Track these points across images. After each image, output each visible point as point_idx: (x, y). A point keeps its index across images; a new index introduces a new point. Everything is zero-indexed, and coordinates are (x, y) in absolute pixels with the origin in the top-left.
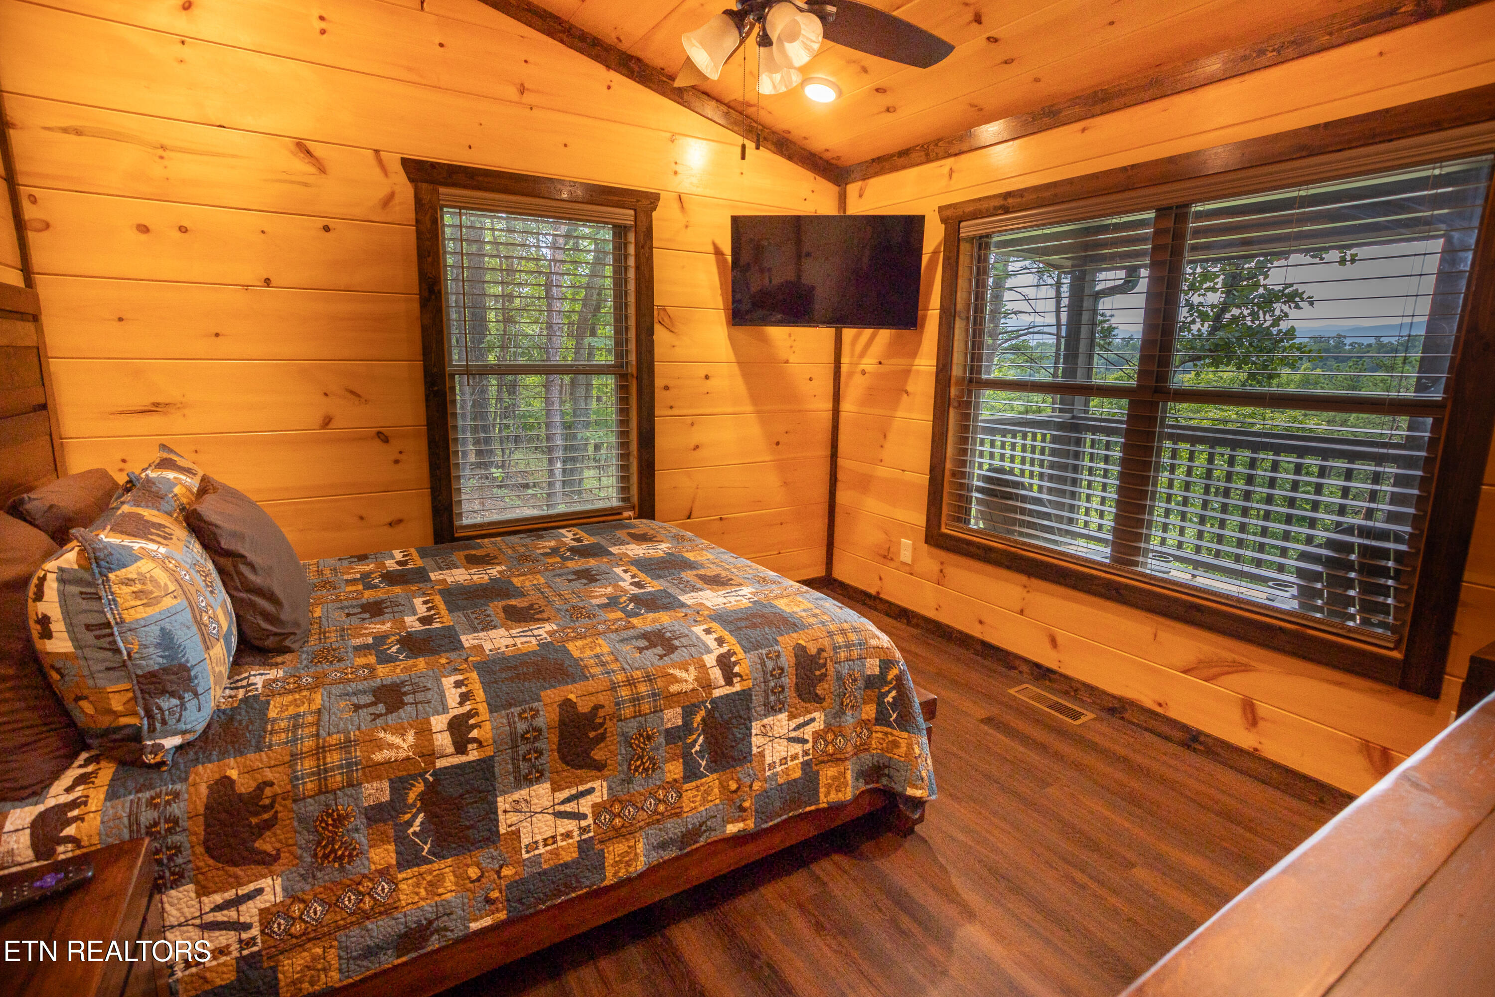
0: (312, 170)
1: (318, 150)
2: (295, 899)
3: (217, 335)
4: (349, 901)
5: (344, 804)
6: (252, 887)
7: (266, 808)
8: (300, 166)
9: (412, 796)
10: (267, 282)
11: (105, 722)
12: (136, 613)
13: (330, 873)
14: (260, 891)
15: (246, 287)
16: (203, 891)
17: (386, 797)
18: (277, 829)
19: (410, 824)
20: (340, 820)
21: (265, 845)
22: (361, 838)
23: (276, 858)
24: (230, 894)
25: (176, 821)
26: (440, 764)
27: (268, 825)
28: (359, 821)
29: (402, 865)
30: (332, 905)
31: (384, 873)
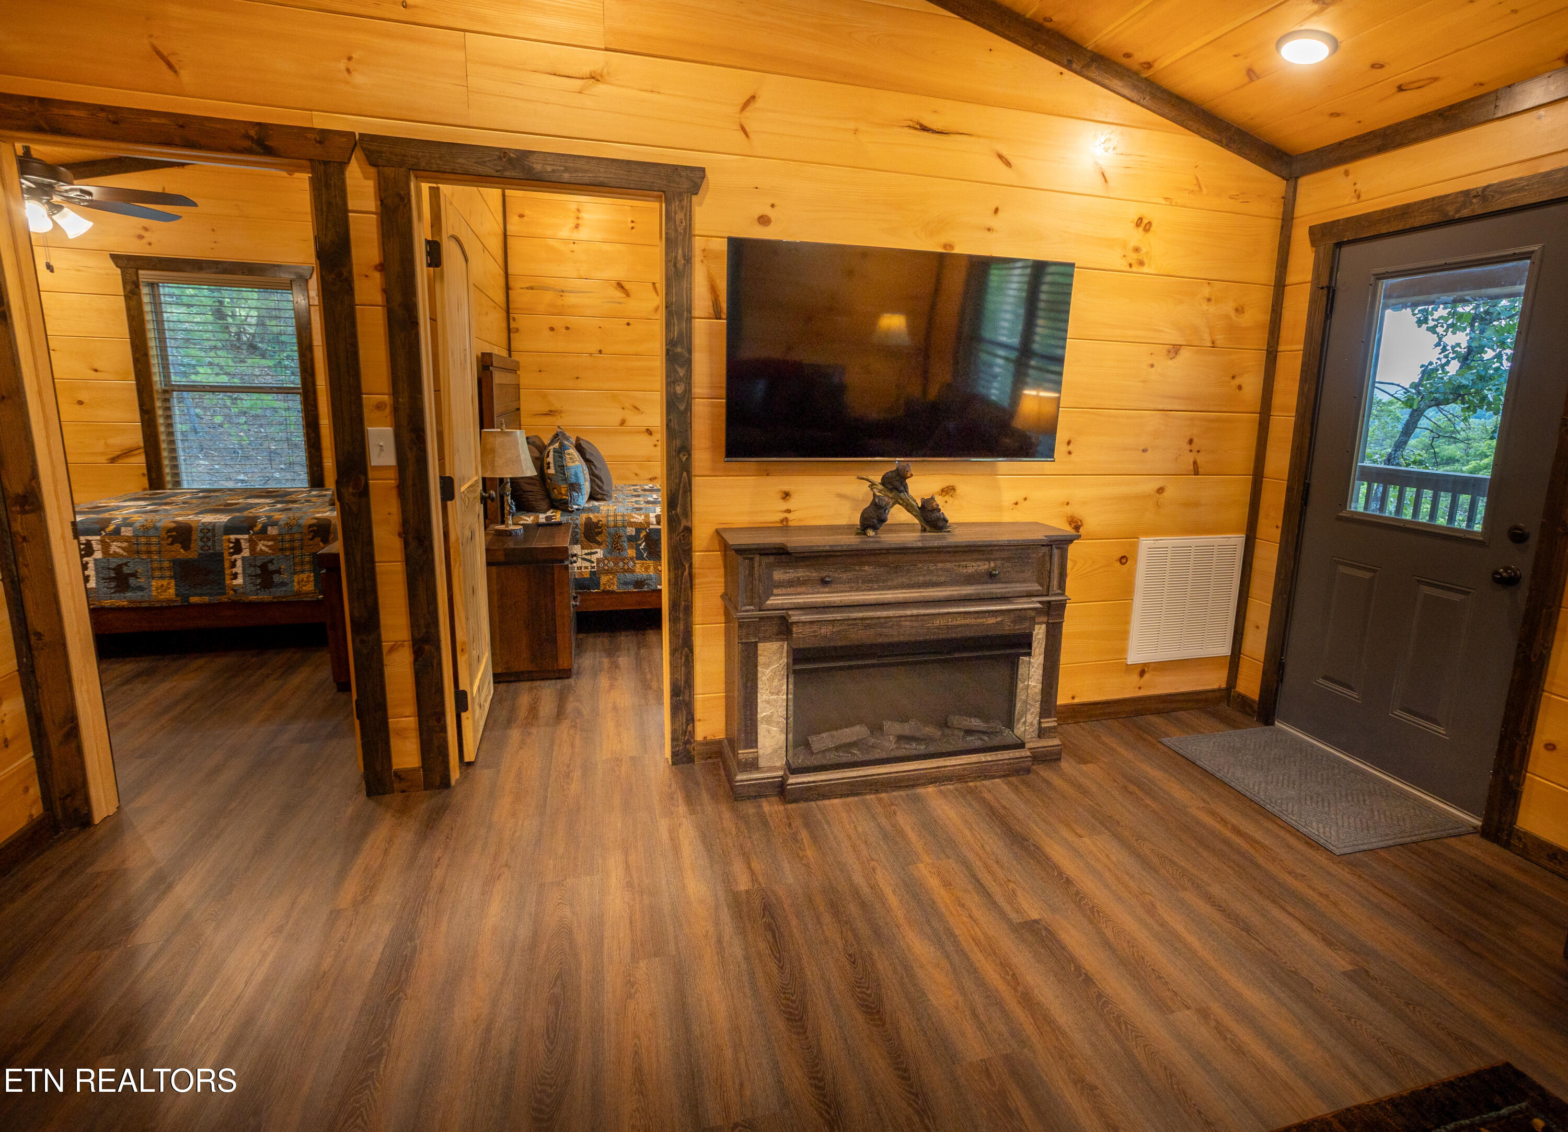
0: (623, 295)
1: (627, 286)
2: (606, 559)
3: (577, 378)
4: (621, 564)
5: (621, 532)
6: (595, 550)
7: (600, 528)
8: (618, 294)
9: (642, 536)
10: (600, 352)
11: (560, 497)
12: (570, 464)
13: (616, 553)
14: (597, 552)
15: (591, 354)
16: (583, 548)
17: (634, 534)
18: (602, 535)
19: (640, 545)
20: (620, 537)
21: (599, 539)
22: (625, 544)
23: (602, 544)
24: (589, 551)
25: (577, 525)
26: (651, 527)
27: (600, 533)
28: (625, 539)
29: (637, 559)
30: (616, 564)
31: (632, 559)
